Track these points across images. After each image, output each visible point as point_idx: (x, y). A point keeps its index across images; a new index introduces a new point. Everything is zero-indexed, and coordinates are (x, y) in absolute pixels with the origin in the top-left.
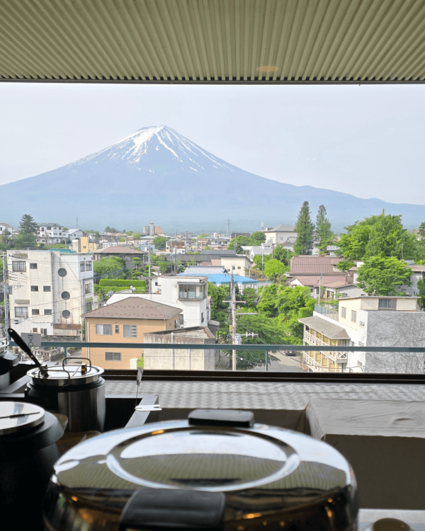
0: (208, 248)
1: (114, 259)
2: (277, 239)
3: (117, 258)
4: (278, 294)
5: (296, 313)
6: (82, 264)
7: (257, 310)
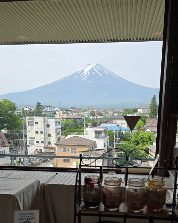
0: (113, 115)
1: (72, 120)
2: (143, 111)
3: (73, 120)
4: (140, 135)
5: (147, 143)
6: (56, 122)
7: (130, 142)
